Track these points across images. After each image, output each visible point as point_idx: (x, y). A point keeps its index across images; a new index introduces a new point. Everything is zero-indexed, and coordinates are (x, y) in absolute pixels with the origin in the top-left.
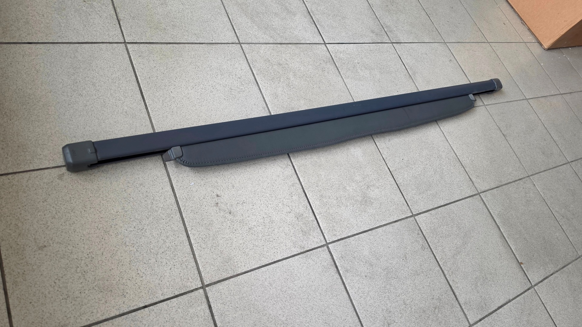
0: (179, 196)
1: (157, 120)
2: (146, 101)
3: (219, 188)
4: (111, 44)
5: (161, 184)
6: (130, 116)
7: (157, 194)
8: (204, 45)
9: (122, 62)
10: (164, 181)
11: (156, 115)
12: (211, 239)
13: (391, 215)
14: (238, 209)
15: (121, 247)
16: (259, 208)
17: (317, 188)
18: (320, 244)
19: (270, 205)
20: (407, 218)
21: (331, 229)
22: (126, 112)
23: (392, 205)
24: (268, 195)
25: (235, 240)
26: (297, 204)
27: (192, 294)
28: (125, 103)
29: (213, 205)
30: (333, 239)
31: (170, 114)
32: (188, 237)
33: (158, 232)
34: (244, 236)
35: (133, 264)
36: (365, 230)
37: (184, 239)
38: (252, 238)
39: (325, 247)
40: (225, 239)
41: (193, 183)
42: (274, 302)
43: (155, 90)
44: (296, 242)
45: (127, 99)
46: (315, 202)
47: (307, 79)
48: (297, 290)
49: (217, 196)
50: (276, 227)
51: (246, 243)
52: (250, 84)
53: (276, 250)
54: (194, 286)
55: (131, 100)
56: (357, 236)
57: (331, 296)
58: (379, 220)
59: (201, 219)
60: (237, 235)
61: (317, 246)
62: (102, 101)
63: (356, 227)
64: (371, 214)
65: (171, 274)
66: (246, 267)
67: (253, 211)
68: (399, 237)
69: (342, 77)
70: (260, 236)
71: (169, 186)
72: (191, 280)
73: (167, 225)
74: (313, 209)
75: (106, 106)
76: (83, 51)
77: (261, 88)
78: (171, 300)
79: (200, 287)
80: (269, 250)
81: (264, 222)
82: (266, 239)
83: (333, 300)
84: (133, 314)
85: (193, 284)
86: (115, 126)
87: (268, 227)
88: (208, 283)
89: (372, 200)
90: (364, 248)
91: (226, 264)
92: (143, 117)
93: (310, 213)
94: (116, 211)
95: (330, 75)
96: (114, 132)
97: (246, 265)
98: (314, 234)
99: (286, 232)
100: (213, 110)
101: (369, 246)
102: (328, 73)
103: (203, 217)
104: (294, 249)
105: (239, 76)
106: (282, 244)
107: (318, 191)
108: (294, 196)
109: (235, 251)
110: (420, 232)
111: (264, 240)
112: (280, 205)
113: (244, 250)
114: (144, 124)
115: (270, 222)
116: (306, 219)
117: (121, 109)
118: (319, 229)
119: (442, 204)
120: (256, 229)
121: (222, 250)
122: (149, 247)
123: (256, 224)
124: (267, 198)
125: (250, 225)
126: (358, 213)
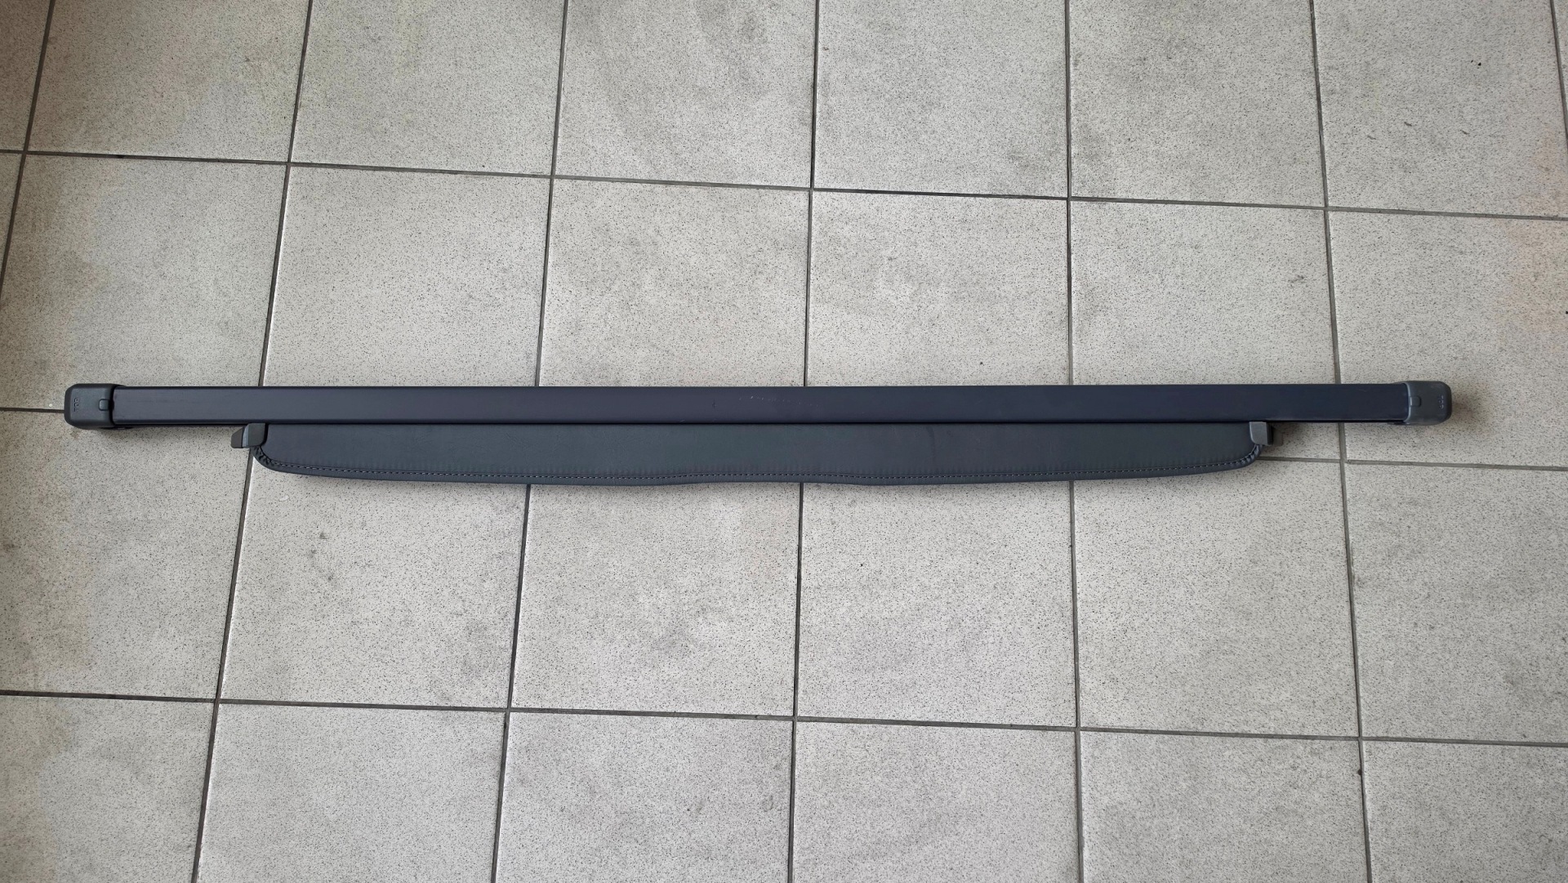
0: (249, 516)
2: (274, 304)
3: (333, 521)
4: (260, 166)
5: (229, 484)
7: (212, 502)
8: (458, 176)
9: (264, 210)
10: (236, 479)
11: (280, 337)
12: (268, 618)
13: (727, 696)
14: (349, 575)
15: (117, 583)
16: (394, 587)
17: (557, 578)
18: (492, 703)
19: (422, 586)
20: (771, 718)
21: (538, 681)
23: (745, 674)
24: (429, 562)
25: (314, 636)
26: (486, 602)
27: (194, 705)
28: (232, 303)
29: (304, 552)
30: (530, 703)
31: (307, 339)
33: (183, 575)
34: (335, 634)
35: (122, 619)
36: (627, 709)
37: (221, 603)
38: (349, 643)
39: (501, 716)
40: (294, 627)
41: (287, 497)
42: (329, 780)
43: (302, 279)
44: (438, 683)
46: (534, 609)
47: (692, 291)
48: (388, 775)
49: (322, 536)
50: (411, 637)
51: (332, 649)
53: (385, 683)
54: (201, 693)
56: (594, 717)
57: (456, 816)
58: (683, 698)
59: (267, 574)
60: (321, 626)
61: (481, 706)
62: (195, 294)
63: (606, 695)
64: (667, 678)
65: (174, 658)
66: (309, 694)
67: (380, 587)
68: (712, 754)
69: (808, 295)
70: (368, 643)
71: (240, 492)
72: (200, 681)
73: (204, 567)
74: (520, 622)
75: (196, 305)
76: (202, 178)
77: (547, 302)
78: (156, 702)
79: (211, 700)
80: (371, 678)
81: (392, 618)
82: (375, 654)
83: (454, 827)
84: (91, 700)
85: (200, 689)
87: (393, 631)
88: (227, 697)
89: (691, 646)
90: (597, 749)
91: (275, 675)
92: (253, 338)
93: (507, 631)
94: (133, 517)
95: (772, 288)
97: (310, 690)
98: (489, 678)
99: (427, 653)
101: (612, 749)
102: (769, 279)
103: (274, 572)
104: (427, 696)
105: (505, 265)
106: (405, 676)
107: (555, 586)
108: (488, 582)
109: (302, 657)
110: (786, 765)
111: (372, 655)
112: (446, 592)
113: (320, 660)
115: (403, 623)
116: (489, 641)
118: (507, 671)
119: (915, 718)
120: (366, 627)
121: (279, 645)
122: (160, 598)
123: (370, 617)
124: (423, 569)
125: (358, 616)
126: (632, 666)
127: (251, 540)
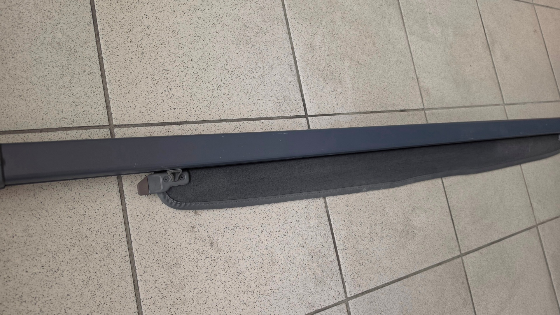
0: (131, 210)
1: (113, 65)
2: (99, 28)
6: (64, 51)
11: (113, 56)
12: (174, 290)
13: (436, 253)
14: (225, 239)
17: (346, 208)
18: (337, 299)
19: (275, 233)
20: (453, 258)
21: (356, 275)
22: (59, 43)
23: (439, 239)
25: (213, 293)
26: (314, 233)
29: (186, 229)
30: (356, 291)
32: (136, 285)
34: (228, 286)
36: (400, 277)
38: (240, 290)
39: (344, 305)
40: (196, 290)
44: (304, 297)
45: (64, 17)
46: (340, 231)
47: (359, 27)
50: (279, 271)
51: (229, 298)
52: (276, 22)
53: (273, 310)
55: (72, 21)
56: (388, 287)
58: (420, 261)
59: (162, 254)
60: (217, 283)
61: (332, 303)
62: (16, 16)
63: (389, 272)
64: (411, 252)
67: (249, 241)
68: (439, 287)
69: (406, 31)
70: (253, 285)
74: (336, 241)
77: (291, 32)
80: (262, 310)
81: (262, 262)
82: (260, 292)
86: (34, 68)
87: (267, 271)
89: (415, 231)
90: (395, 306)
92: (88, 56)
93: (331, 249)
94: (11, 235)
95: (391, 26)
96: (29, 79)
98: (331, 283)
99: (292, 279)
100: (212, 59)
101: (400, 302)
102: (389, 21)
103: (167, 251)
106: (283, 300)
107: (347, 213)
108: (311, 220)
110: (465, 281)
111: (258, 293)
112: (290, 234)
113: (224, 310)
114: (88, 71)
115: (271, 263)
116: (325, 259)
117: (51, 36)
118: (339, 275)
119: (496, 239)
120: (248, 273)
122: (65, 304)
123: (249, 265)
125: (240, 267)
126: (395, 251)
127: (139, 229)
